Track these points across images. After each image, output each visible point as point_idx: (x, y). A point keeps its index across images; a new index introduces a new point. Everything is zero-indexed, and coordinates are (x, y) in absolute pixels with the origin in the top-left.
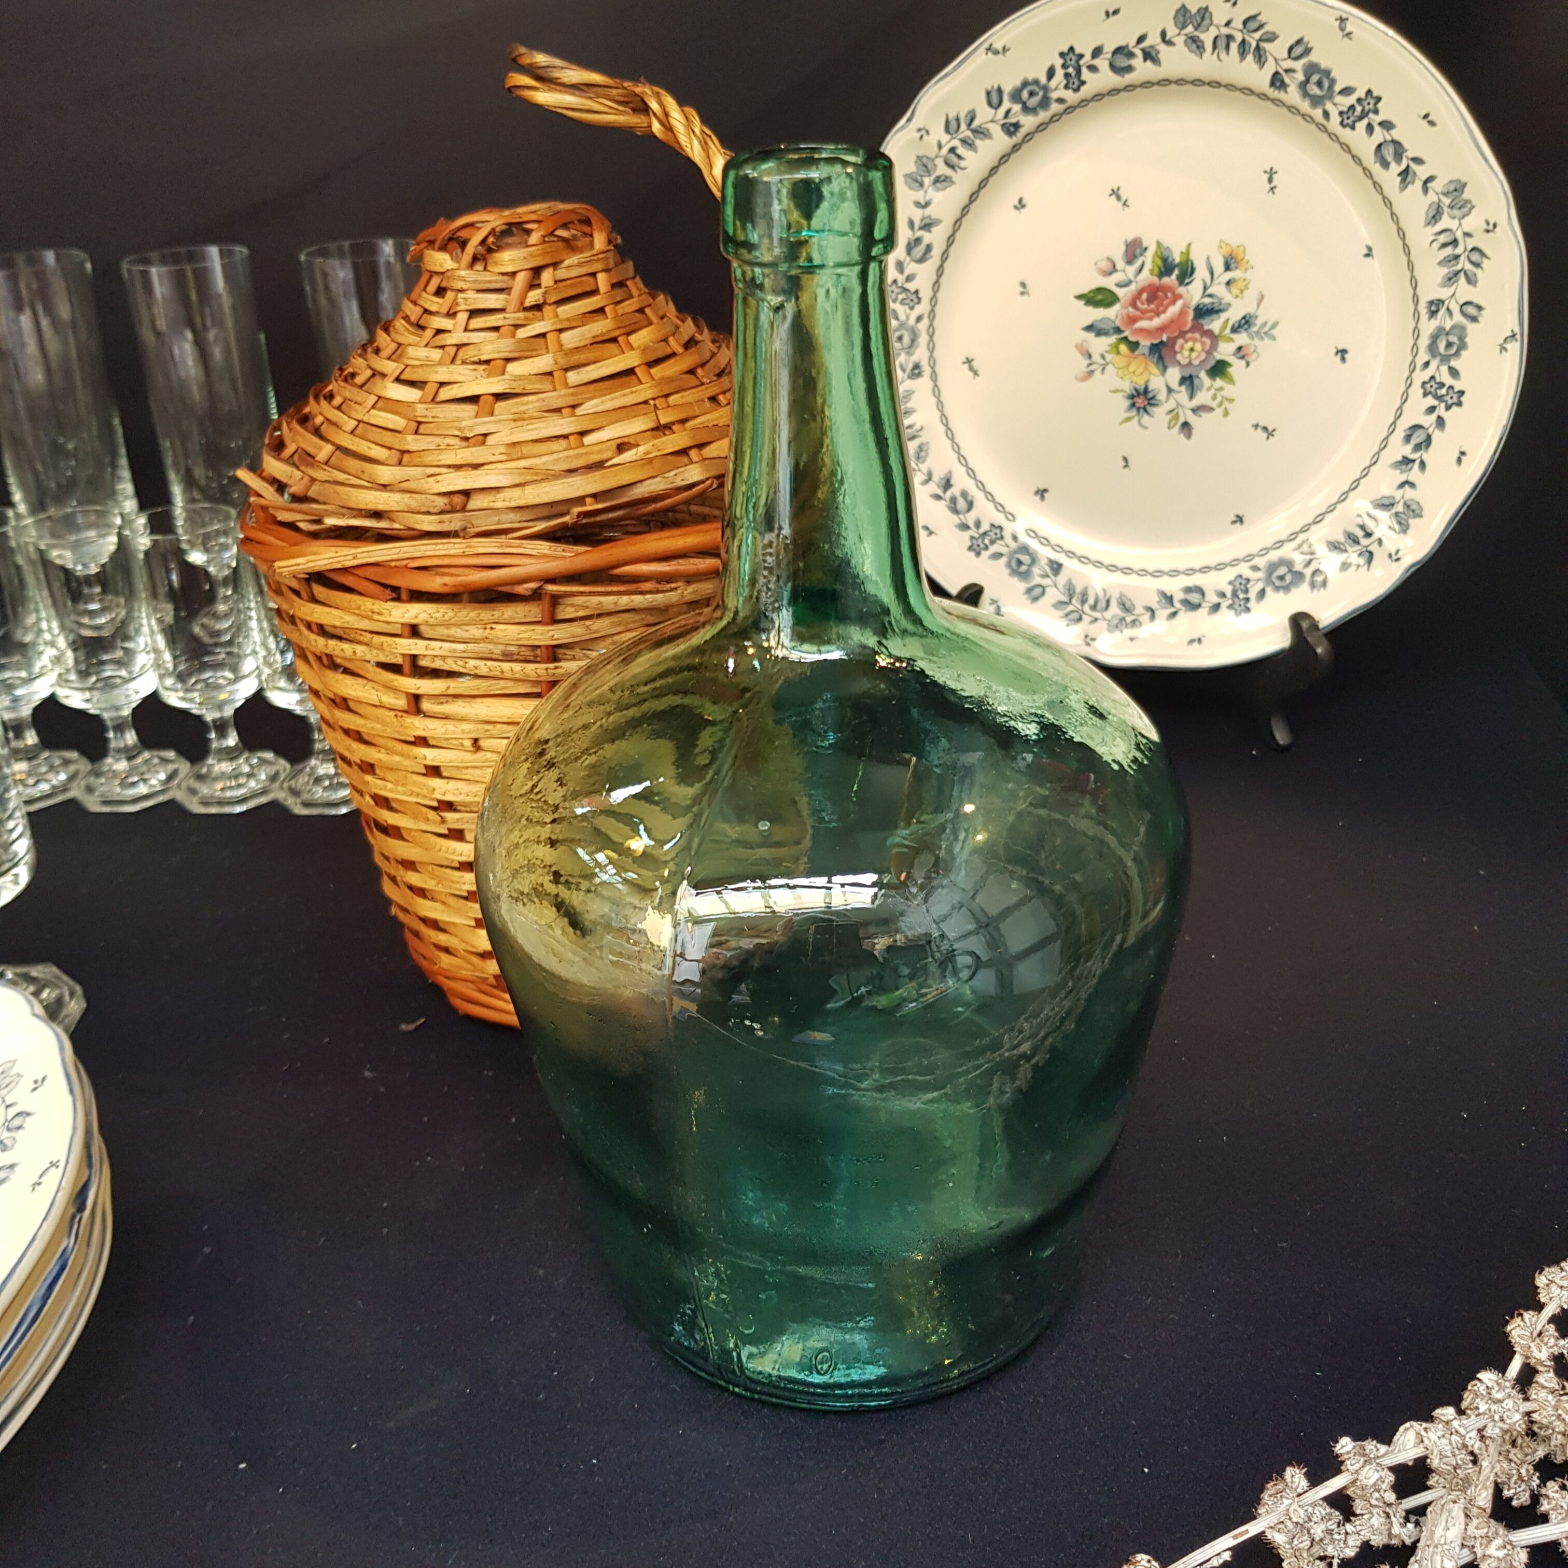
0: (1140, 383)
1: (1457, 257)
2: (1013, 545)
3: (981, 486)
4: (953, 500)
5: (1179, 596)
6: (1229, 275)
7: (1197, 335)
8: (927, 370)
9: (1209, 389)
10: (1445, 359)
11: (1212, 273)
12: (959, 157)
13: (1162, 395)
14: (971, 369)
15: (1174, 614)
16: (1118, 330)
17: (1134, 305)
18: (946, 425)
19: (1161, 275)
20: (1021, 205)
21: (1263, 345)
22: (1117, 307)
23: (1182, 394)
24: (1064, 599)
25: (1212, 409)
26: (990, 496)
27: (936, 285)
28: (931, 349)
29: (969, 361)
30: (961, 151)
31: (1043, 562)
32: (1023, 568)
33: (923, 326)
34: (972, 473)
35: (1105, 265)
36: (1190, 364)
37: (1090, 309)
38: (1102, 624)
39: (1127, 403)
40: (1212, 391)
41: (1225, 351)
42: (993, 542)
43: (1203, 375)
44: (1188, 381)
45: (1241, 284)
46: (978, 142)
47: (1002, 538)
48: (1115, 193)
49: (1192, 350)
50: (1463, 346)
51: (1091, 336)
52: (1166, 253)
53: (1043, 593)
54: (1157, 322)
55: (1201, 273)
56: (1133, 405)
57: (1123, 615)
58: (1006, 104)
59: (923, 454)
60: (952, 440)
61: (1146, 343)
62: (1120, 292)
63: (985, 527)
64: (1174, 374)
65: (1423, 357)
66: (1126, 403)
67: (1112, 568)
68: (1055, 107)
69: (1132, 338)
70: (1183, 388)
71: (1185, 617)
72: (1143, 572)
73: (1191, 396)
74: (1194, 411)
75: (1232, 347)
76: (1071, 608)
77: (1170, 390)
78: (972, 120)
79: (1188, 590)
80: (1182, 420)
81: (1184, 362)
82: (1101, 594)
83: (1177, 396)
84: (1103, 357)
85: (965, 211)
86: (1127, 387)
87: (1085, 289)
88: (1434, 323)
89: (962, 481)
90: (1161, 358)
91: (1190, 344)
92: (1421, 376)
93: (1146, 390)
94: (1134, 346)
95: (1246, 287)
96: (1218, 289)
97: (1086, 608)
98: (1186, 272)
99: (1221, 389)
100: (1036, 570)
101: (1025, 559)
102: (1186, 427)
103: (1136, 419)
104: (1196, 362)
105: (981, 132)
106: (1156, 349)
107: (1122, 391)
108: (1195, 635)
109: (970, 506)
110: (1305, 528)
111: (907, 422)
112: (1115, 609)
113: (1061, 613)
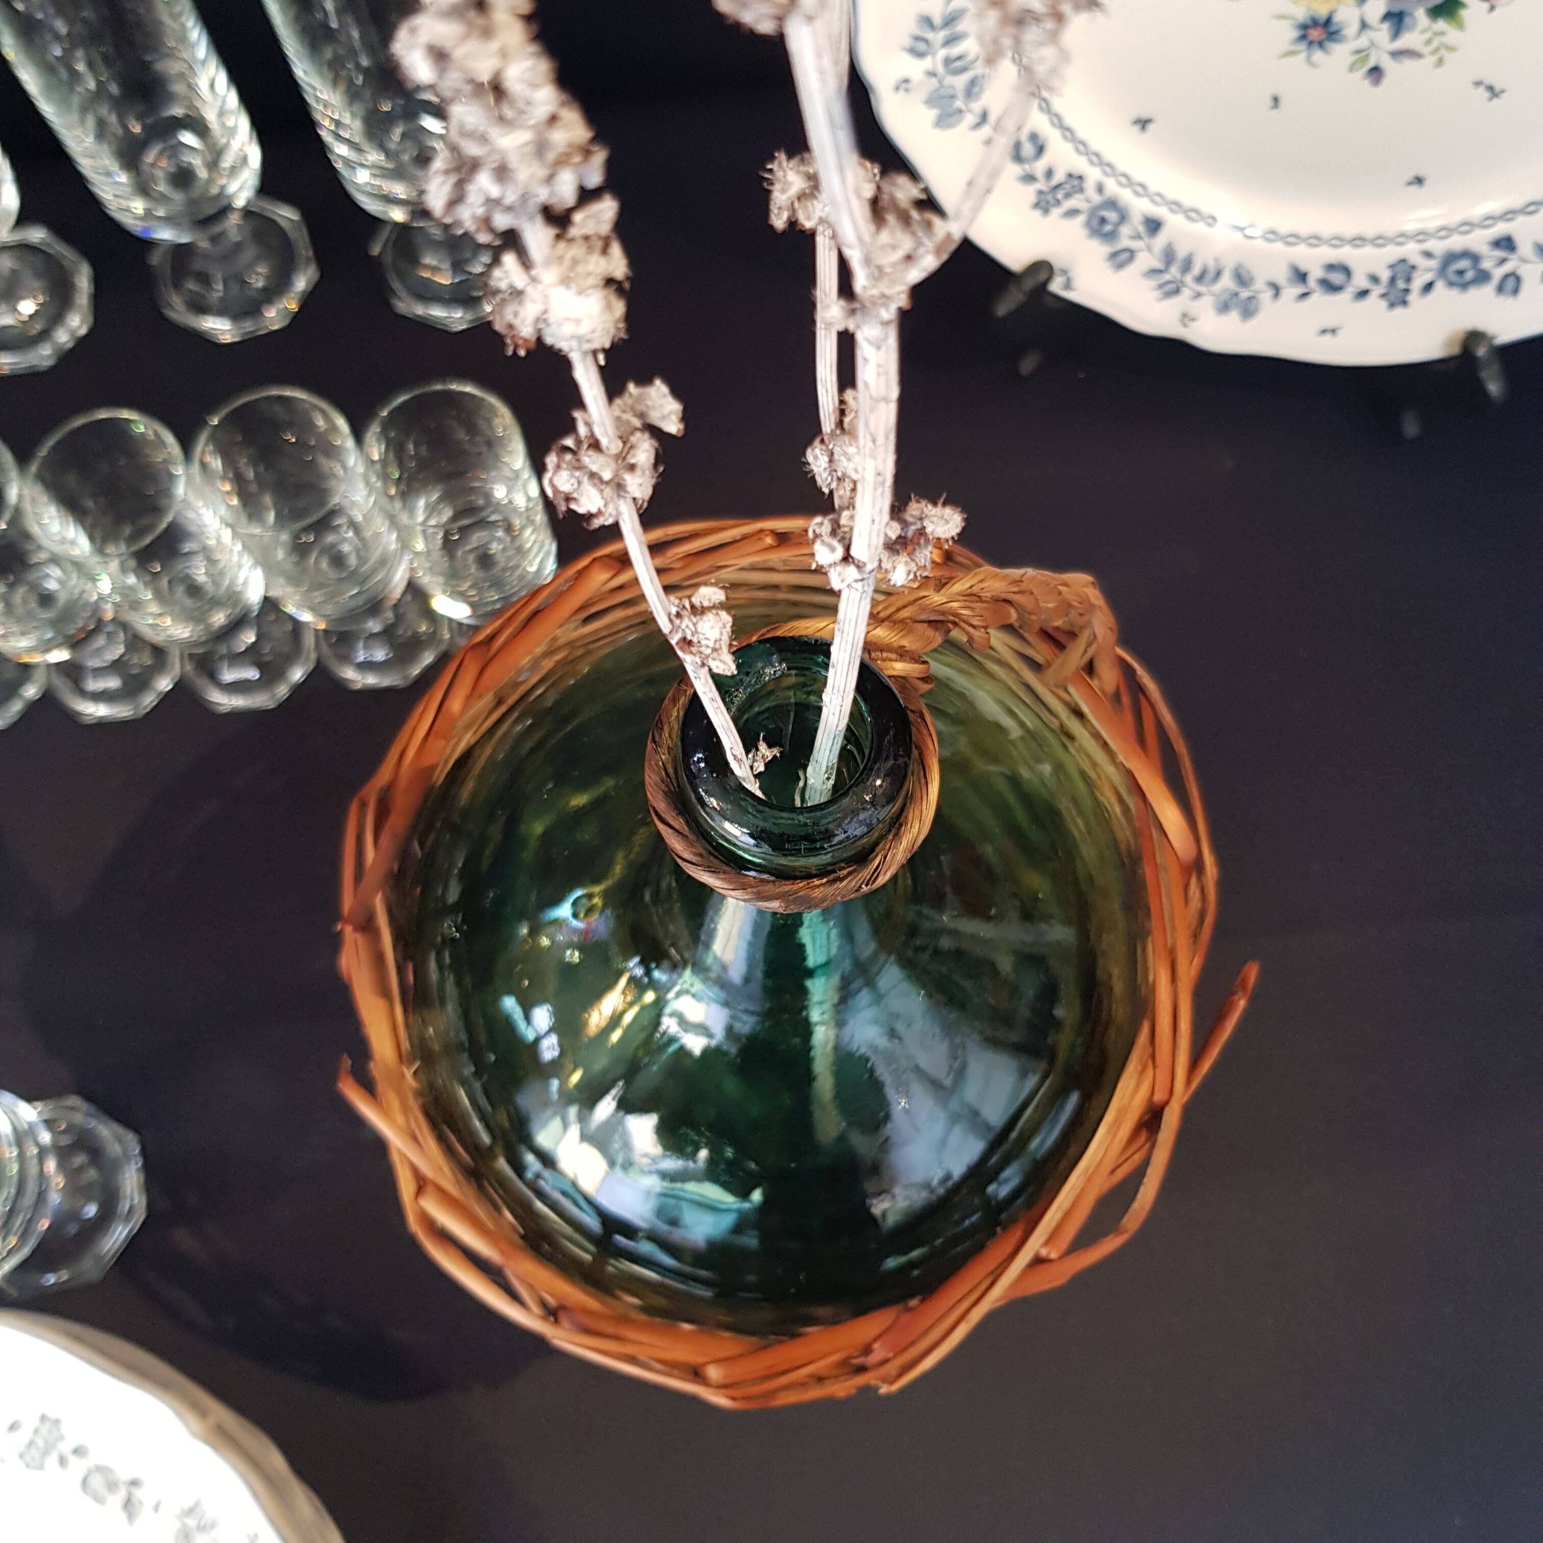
0: (1322, 11)
2: (1097, 199)
3: (1057, 121)
4: (1017, 147)
5: (1316, 273)
9: (1425, 31)
13: (1351, 29)
15: (1305, 295)
23: (1382, 33)
24: (1158, 265)
25: (1421, 56)
26: (1068, 132)
31: (1136, 218)
32: (1108, 228)
34: (1047, 108)
38: (1207, 300)
39: (1295, 34)
40: (1428, 35)
42: (1068, 196)
47: (1081, 190)
53: (1132, 259)
56: (1304, 37)
57: (1238, 289)
59: (976, 89)
63: (1059, 177)
64: (1376, 7)
70: (1385, 25)
71: (1319, 298)
72: (1271, 236)
73: (1395, 37)
74: (1393, 54)
76: (1167, 277)
77: (1364, 25)
79: (1331, 267)
80: (1371, 63)
82: (1210, 261)
83: (1373, 34)
86: (1301, 13)
89: (1030, 119)
93: (1328, 22)
97: (1189, 279)
99: (1442, 33)
100: (1125, 230)
101: (1112, 216)
102: (1376, 73)
103: (1303, 56)
107: (1293, 18)
108: (1329, 324)
109: (1040, 150)
110: (1508, 215)
111: (956, 50)
112: (1227, 282)
113: (1153, 283)
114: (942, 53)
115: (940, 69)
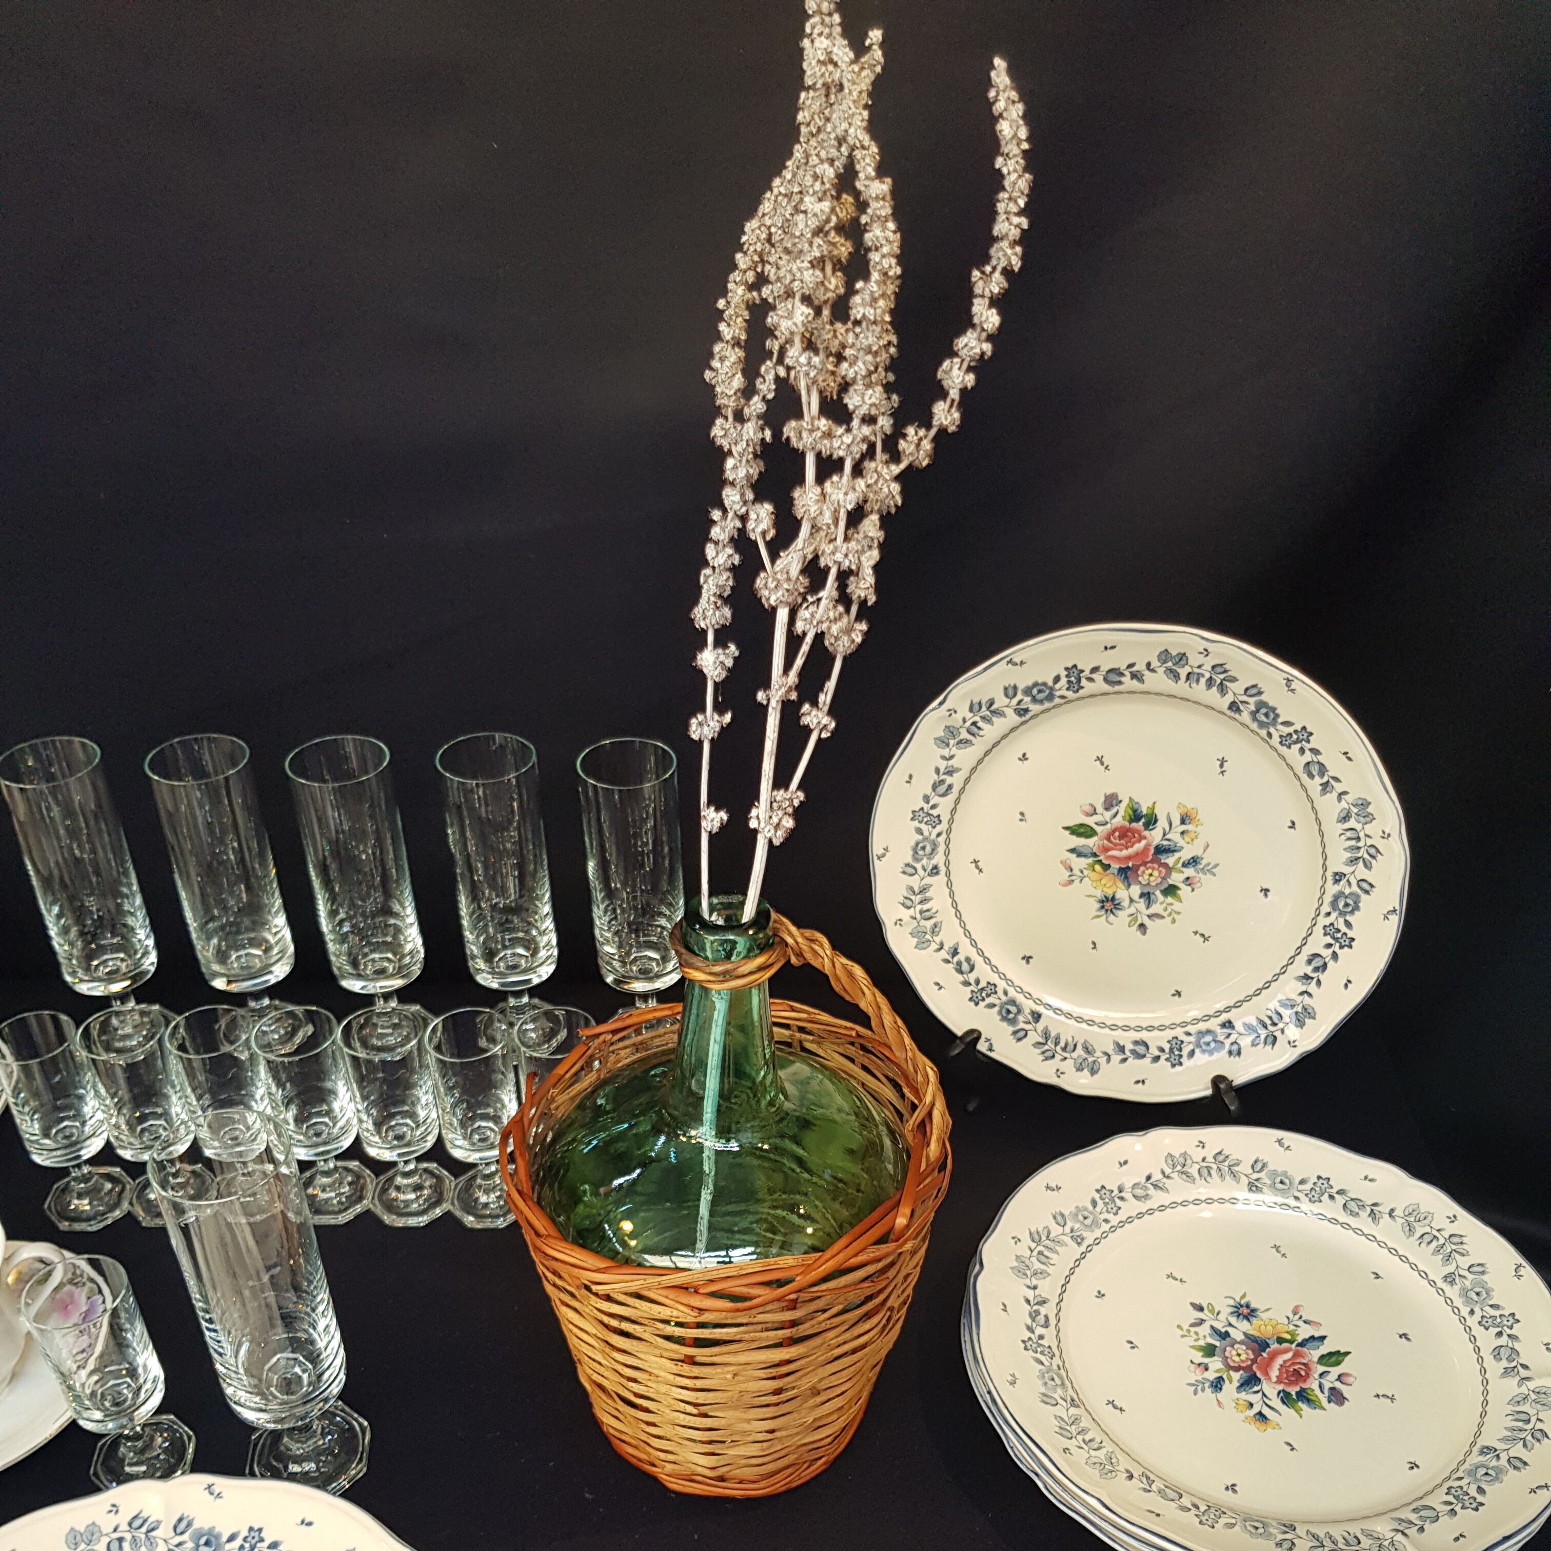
0: (1110, 893)
1: (1359, 848)
2: (1004, 998)
3: (981, 953)
4: (959, 964)
5: (1129, 1047)
6: (1183, 828)
7: (1156, 866)
8: (943, 869)
9: (1162, 903)
10: (1342, 914)
11: (1171, 825)
12: (979, 728)
13: (1126, 903)
14: (977, 867)
15: (1125, 1060)
16: (1095, 855)
17: (1108, 839)
18: (956, 909)
19: (1131, 821)
20: (1024, 757)
21: (1206, 878)
22: (1095, 838)
23: (1141, 905)
24: (1042, 1040)
25: (1163, 917)
26: (987, 961)
27: (954, 811)
28: (947, 854)
29: (976, 862)
30: (980, 724)
31: (1027, 1011)
32: (1011, 1016)
33: (942, 839)
34: (974, 943)
35: (1088, 809)
36: (1148, 884)
37: (1074, 837)
38: (1070, 1062)
40: (1165, 905)
41: (1176, 878)
42: (988, 995)
43: (1158, 893)
44: (1147, 896)
45: (1193, 835)
46: (994, 719)
47: (996, 993)
48: (1100, 759)
49: (1151, 875)
50: (1356, 908)
51: (1074, 856)
52: (1136, 807)
53: (1026, 1035)
54: (1125, 853)
55: (1162, 823)
56: (1103, 907)
57: (1087, 1057)
58: (1019, 696)
59: (937, 929)
60: (960, 919)
61: (1115, 866)
62: (1099, 829)
63: (983, 984)
64: (1135, 890)
65: (1326, 908)
66: (1098, 905)
67: (1079, 1019)
68: (1057, 701)
69: (1105, 862)
70: (1142, 900)
71: (1132, 1062)
72: (1102, 1025)
73: (1148, 907)
74: (1149, 916)
75: (1182, 877)
76: (1046, 1047)
77: (1132, 900)
78: (991, 705)
79: (1137, 1043)
80: (1139, 922)
81: (1144, 882)
82: (1070, 1040)
83: (1137, 905)
84: (1082, 872)
85: (980, 762)
86: (1099, 894)
87: (1071, 823)
88: (1336, 888)
89: (966, 950)
90: (1126, 878)
91: (1150, 871)
92: (1323, 921)
93: (1113, 898)
94: (1106, 867)
95: (1196, 837)
96: (1175, 836)
97: (1058, 1049)
98: (1151, 821)
99: (1171, 904)
100: (1021, 1018)
101: (1013, 1009)
102: (1142, 927)
103: (1104, 917)
104: (1153, 884)
105: (998, 713)
106: (1121, 870)
107: (1095, 897)
108: (1141, 1079)
109: (972, 968)
110: (1227, 1010)
111: (925, 907)
112: (1080, 1051)
113: (1039, 1051)
114: (919, 907)
115: (918, 916)
